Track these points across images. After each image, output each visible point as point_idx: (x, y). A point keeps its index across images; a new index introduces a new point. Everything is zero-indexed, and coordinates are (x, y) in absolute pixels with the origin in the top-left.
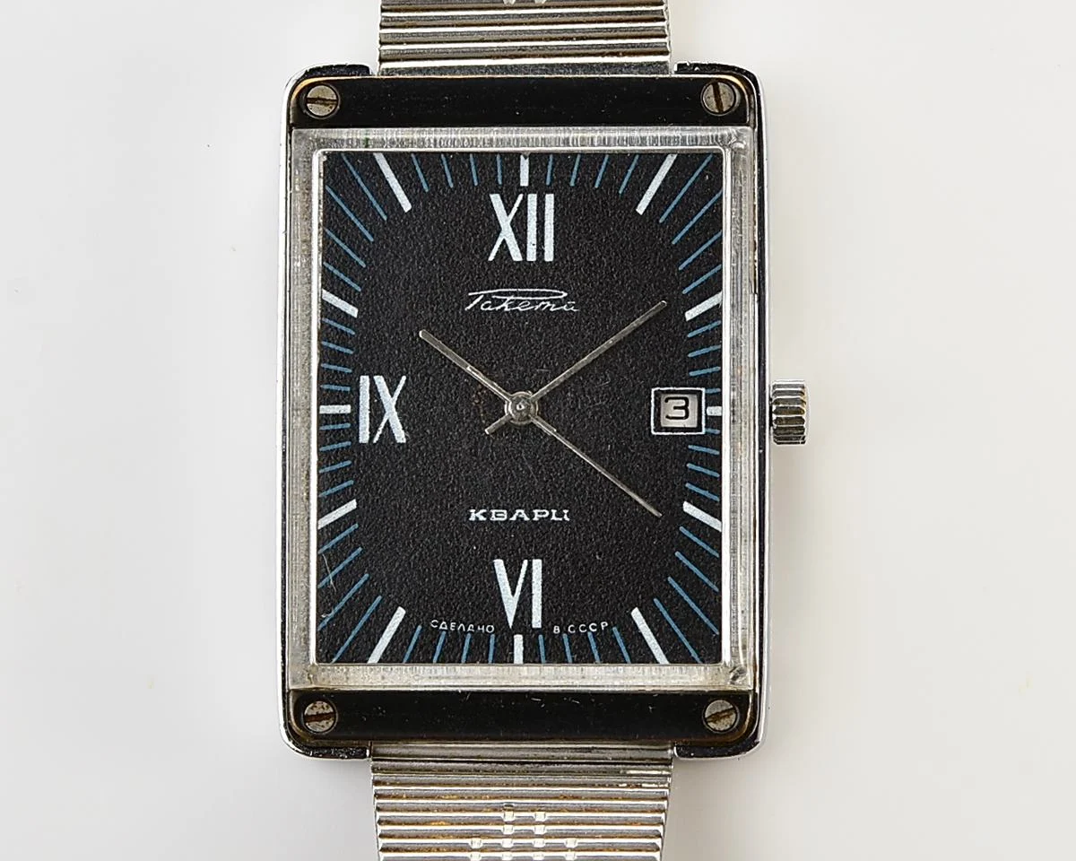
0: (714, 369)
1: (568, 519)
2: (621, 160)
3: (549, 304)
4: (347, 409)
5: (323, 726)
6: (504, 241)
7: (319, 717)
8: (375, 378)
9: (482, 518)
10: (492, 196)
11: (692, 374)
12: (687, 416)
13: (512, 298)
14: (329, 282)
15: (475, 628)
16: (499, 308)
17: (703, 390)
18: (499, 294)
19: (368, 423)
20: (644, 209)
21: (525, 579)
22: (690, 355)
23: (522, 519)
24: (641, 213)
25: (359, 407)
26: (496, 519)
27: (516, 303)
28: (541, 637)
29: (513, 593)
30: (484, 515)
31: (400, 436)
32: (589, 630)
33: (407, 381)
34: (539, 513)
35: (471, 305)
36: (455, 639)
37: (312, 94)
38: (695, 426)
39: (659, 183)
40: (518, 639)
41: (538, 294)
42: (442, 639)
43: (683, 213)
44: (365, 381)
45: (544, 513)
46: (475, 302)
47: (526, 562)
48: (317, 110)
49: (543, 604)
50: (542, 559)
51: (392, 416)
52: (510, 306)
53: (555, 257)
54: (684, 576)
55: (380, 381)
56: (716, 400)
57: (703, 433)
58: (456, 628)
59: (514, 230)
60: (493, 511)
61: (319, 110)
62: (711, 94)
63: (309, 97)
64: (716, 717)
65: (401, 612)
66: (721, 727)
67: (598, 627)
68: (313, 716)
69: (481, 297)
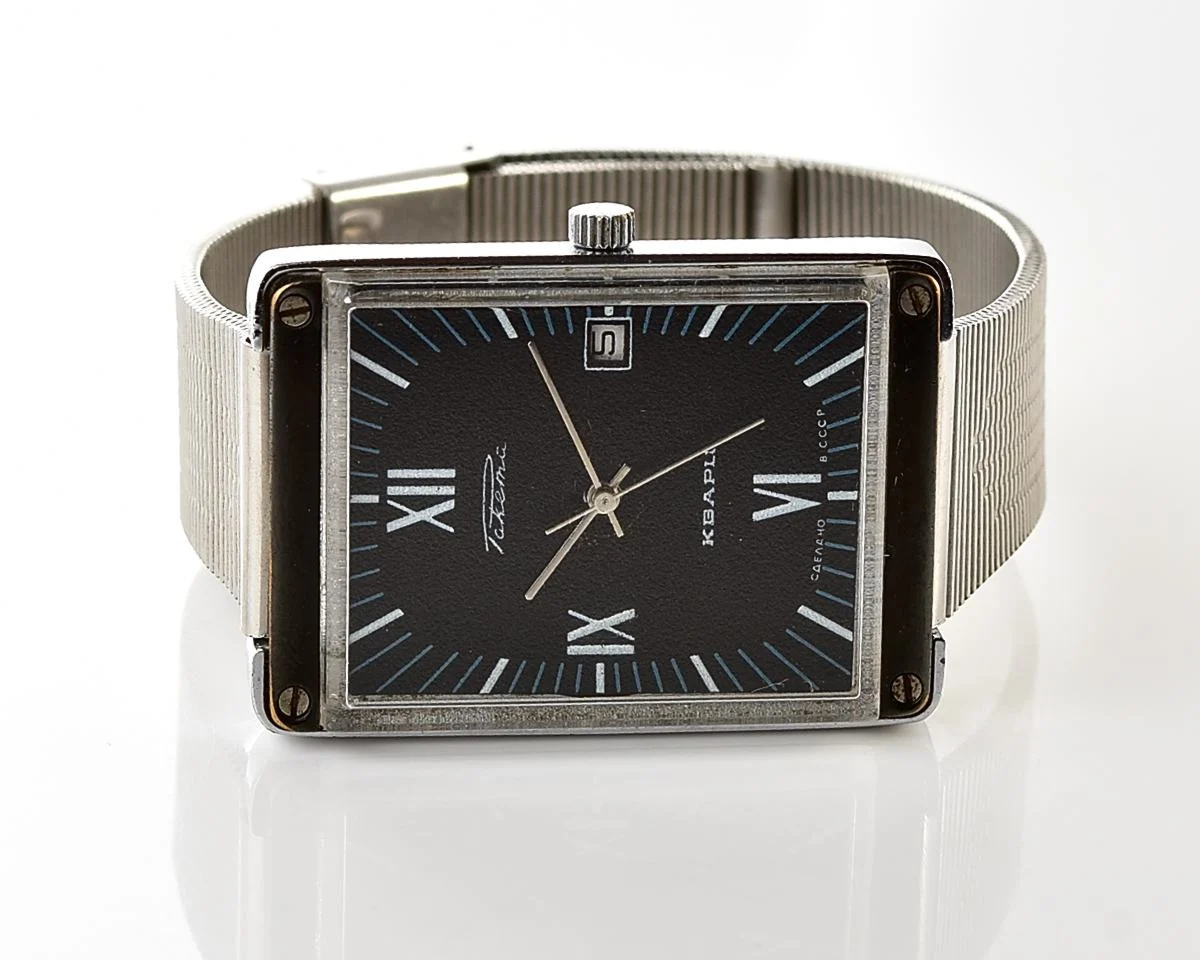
0: (568, 314)
1: (714, 450)
2: (358, 406)
3: (499, 473)
4: (600, 667)
5: (916, 685)
6: (434, 518)
7: (908, 690)
8: (569, 640)
9: (711, 534)
10: (389, 530)
11: (571, 331)
12: (612, 334)
13: (492, 509)
14: (473, 687)
15: (820, 538)
16: (501, 521)
17: (587, 319)
18: (487, 522)
19: (615, 646)
20: (404, 381)
21: (772, 490)
22: (553, 334)
23: (713, 494)
24: (408, 384)
25: (598, 655)
26: (712, 521)
27: (497, 504)
28: (830, 474)
29: (786, 502)
30: (708, 533)
31: (628, 615)
32: (825, 427)
33: (573, 609)
34: (708, 478)
35: (499, 548)
36: (831, 557)
37: (287, 712)
38: (623, 326)
39: (378, 366)
40: (832, 496)
41: (489, 484)
42: (830, 570)
44: (572, 650)
45: (708, 473)
46: (496, 545)
47: (756, 490)
48: (304, 706)
50: (753, 474)
51: (607, 623)
52: (500, 510)
53: (452, 467)
54: (773, 336)
55: (572, 636)
56: (598, 310)
57: (630, 319)
58: (820, 557)
59: (423, 508)
60: (705, 522)
61: (304, 704)
62: (290, 319)
63: (289, 714)
64: (917, 305)
65: (803, 610)
66: (926, 300)
67: (822, 418)
68: (906, 695)
69: (490, 539)
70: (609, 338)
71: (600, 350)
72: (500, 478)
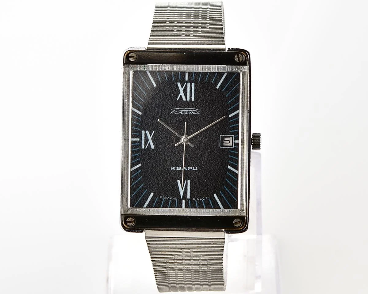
0: (237, 130)
1: (197, 170)
2: (213, 74)
3: (193, 112)
4: (138, 139)
6: (181, 95)
7: (130, 222)
8: (146, 131)
9: (174, 169)
10: (178, 83)
11: (231, 131)
13: (183, 110)
14: (134, 105)
15: (172, 198)
16: (179, 113)
17: (234, 136)
18: (179, 109)
19: (144, 143)
20: (218, 87)
21: (186, 185)
22: (230, 126)
23: (185, 169)
25: (142, 139)
26: (178, 169)
27: (184, 112)
29: (182, 189)
32: (202, 199)
33: (154, 132)
34: (189, 168)
35: (172, 112)
38: (231, 145)
39: (223, 80)
40: (184, 201)
41: (190, 110)
42: (163, 201)
43: (229, 89)
44: (143, 132)
45: (191, 168)
46: (173, 111)
47: (186, 181)
48: (131, 59)
49: (190, 192)
50: (190, 180)
51: (150, 141)
52: (182, 113)
53: (195, 100)
54: (228, 185)
55: (147, 132)
56: (237, 139)
57: (233, 147)
58: (167, 198)
59: (184, 92)
60: (177, 167)
61: (132, 59)
62: (237, 57)
63: (129, 55)
64: (236, 223)
65: (152, 194)
66: (237, 226)
67: (205, 199)
68: (129, 221)
69: (175, 110)
70: (228, 142)
71: (225, 140)
72: (191, 113)
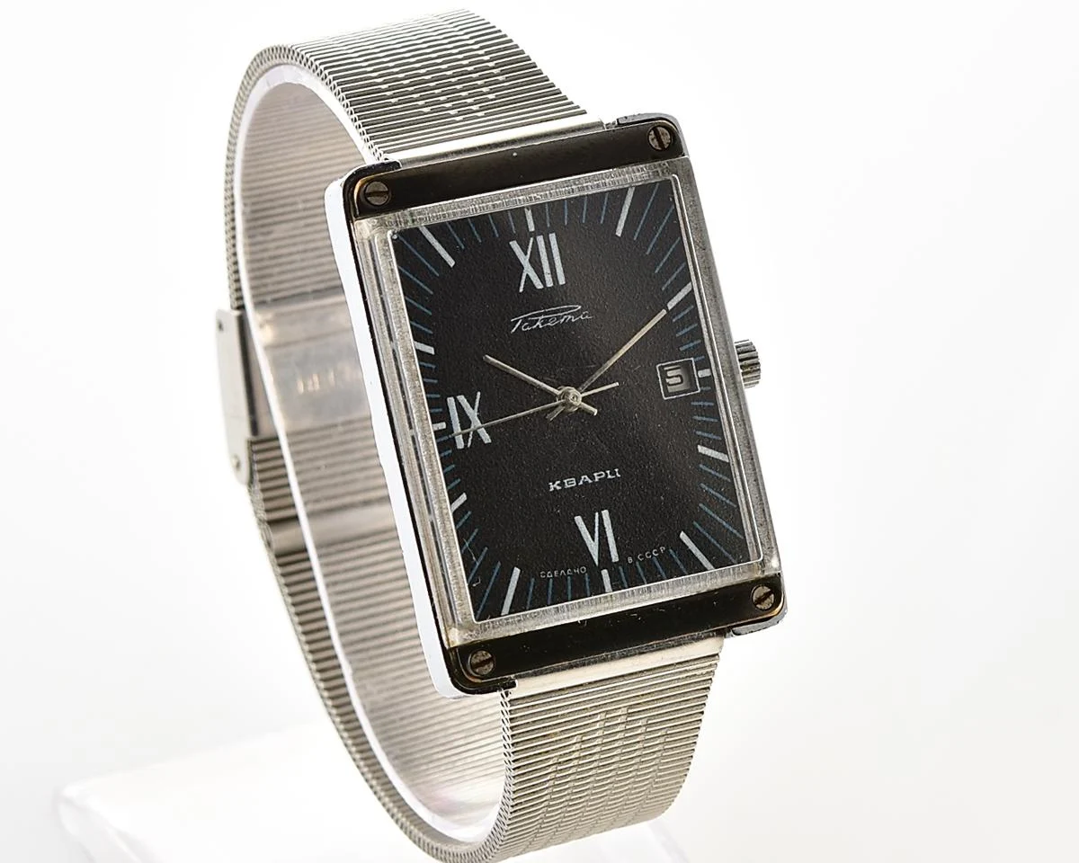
0: (698, 341)
1: (619, 476)
3: (570, 317)
4: (444, 425)
5: (486, 670)
6: (527, 275)
8: (458, 397)
9: (559, 488)
10: (511, 243)
11: (681, 348)
12: (682, 381)
13: (543, 317)
15: (573, 571)
16: (535, 326)
17: (692, 359)
19: (461, 434)
20: (621, 232)
21: (599, 527)
22: (678, 335)
23: (587, 482)
24: (619, 235)
25: (451, 421)
26: (568, 486)
27: (546, 321)
28: (620, 568)
29: (593, 540)
30: (558, 485)
31: (487, 439)
32: (653, 556)
33: (481, 395)
34: (599, 475)
35: (514, 329)
36: (560, 582)
38: (692, 387)
39: (627, 210)
40: (605, 573)
41: (560, 311)
42: (551, 585)
44: (451, 401)
45: (602, 475)
46: (517, 326)
47: (597, 514)
49: (616, 543)
50: (608, 509)
51: (476, 424)
52: (542, 324)
53: (566, 280)
54: (710, 501)
55: (462, 398)
56: (705, 364)
57: (699, 391)
58: (559, 575)
59: (532, 265)
60: (565, 481)
64: (760, 600)
65: (517, 571)
67: (659, 551)
69: (520, 321)
71: (669, 375)
